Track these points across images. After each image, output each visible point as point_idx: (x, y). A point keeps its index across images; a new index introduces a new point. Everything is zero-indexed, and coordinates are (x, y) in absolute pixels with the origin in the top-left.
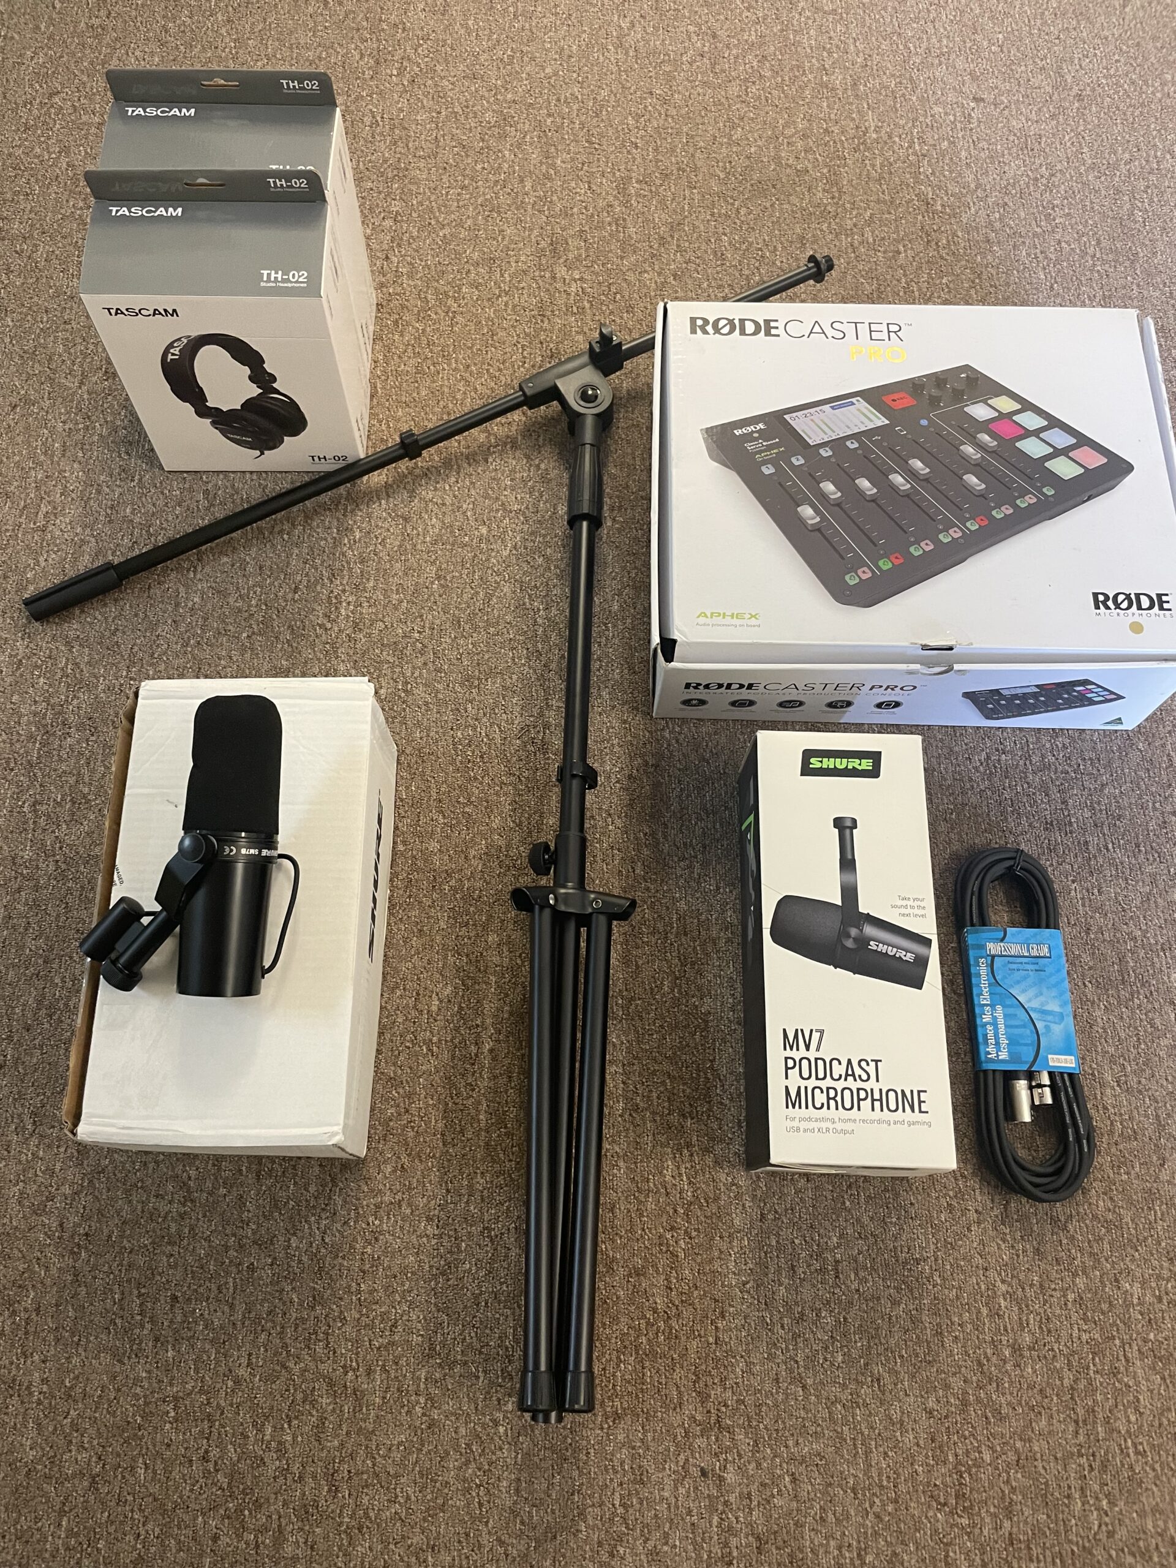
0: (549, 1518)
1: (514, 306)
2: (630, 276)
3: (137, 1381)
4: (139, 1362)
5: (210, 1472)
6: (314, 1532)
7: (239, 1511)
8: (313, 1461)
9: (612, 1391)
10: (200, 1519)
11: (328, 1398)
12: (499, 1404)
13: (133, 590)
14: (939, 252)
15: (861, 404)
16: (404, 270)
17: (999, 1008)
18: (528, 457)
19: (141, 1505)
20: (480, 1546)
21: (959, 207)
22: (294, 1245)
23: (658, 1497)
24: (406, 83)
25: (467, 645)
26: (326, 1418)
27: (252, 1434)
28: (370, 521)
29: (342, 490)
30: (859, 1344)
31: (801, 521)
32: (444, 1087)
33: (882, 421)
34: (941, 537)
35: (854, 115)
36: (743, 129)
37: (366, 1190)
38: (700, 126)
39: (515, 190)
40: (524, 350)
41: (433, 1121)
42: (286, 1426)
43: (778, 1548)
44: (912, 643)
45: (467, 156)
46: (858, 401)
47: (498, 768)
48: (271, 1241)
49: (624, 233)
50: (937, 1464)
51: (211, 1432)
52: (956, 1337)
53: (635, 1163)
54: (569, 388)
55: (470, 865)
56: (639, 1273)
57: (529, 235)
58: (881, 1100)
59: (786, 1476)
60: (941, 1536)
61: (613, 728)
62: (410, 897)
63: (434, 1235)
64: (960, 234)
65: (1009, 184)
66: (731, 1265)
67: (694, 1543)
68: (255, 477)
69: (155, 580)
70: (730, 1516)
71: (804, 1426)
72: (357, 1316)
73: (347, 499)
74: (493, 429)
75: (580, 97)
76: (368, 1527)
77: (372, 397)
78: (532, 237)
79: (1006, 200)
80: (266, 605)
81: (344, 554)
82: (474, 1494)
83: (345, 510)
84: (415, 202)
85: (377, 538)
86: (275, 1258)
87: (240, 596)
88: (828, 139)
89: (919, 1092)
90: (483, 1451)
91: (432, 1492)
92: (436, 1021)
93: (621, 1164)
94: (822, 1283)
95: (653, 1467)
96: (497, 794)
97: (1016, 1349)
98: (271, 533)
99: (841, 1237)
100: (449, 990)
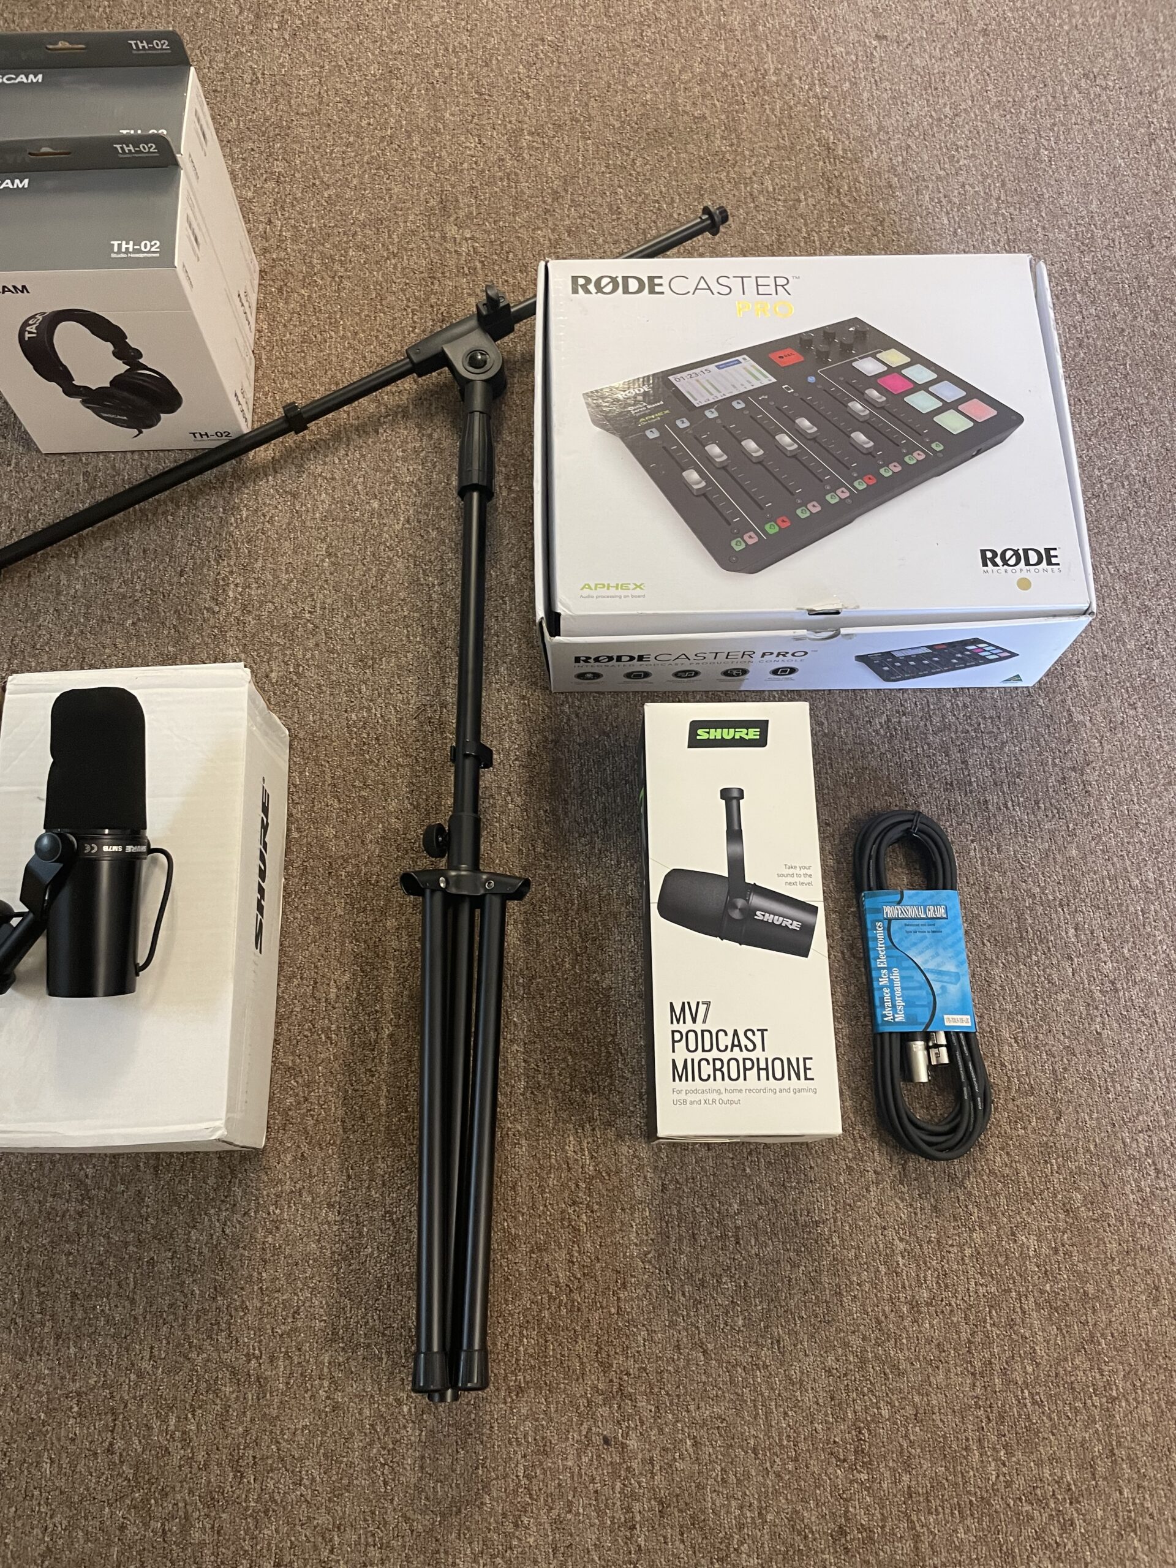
0: (454, 1493)
1: (404, 269)
2: (524, 234)
3: (39, 1378)
4: (41, 1360)
5: (114, 1463)
6: (221, 1517)
7: (145, 1500)
8: (218, 1449)
9: (515, 1366)
10: (107, 1509)
11: (231, 1386)
12: (403, 1383)
13: (13, 579)
14: (840, 199)
15: (748, 362)
16: (289, 235)
17: (895, 970)
18: (418, 425)
19: (48, 1499)
20: (386, 1523)
21: (861, 151)
22: (194, 1238)
23: (561, 1467)
24: (287, 37)
25: (360, 624)
26: (229, 1406)
27: (156, 1424)
28: (256, 499)
29: (228, 467)
30: (759, 1308)
31: (687, 485)
32: (343, 1074)
33: (769, 379)
34: (828, 497)
35: (753, 58)
36: (638, 75)
37: (266, 1179)
38: (594, 73)
39: (403, 147)
40: (414, 314)
41: (333, 1109)
42: (190, 1416)
43: (680, 1511)
44: (798, 609)
45: (352, 111)
46: (744, 359)
47: (393, 750)
48: (171, 1234)
49: (516, 188)
50: (837, 1422)
51: (115, 1425)
52: (855, 1296)
53: (537, 1140)
54: (457, 354)
55: (367, 850)
56: (540, 1248)
57: (418, 193)
58: (767, 1069)
59: (688, 1441)
60: (841, 1492)
61: (511, 704)
62: (305, 884)
63: (335, 1221)
64: (861, 179)
65: (912, 126)
66: (633, 1236)
67: (598, 1511)
68: (136, 457)
69: (35, 568)
70: (633, 1481)
71: (705, 1390)
72: (259, 1305)
73: (233, 476)
74: (383, 399)
75: (468, 46)
76: (274, 1511)
77: (257, 368)
78: (421, 194)
79: (909, 142)
80: (151, 590)
81: (231, 534)
82: (379, 1473)
83: (231, 488)
84: (298, 162)
85: (264, 516)
86: (175, 1252)
87: (124, 581)
88: (726, 83)
89: (805, 1059)
90: (387, 1430)
91: (337, 1474)
92: (334, 1008)
93: (523, 1142)
94: (722, 1249)
95: (556, 1437)
96: (393, 776)
97: (913, 1305)
98: (154, 515)
99: (742, 1203)
100: (347, 977)
